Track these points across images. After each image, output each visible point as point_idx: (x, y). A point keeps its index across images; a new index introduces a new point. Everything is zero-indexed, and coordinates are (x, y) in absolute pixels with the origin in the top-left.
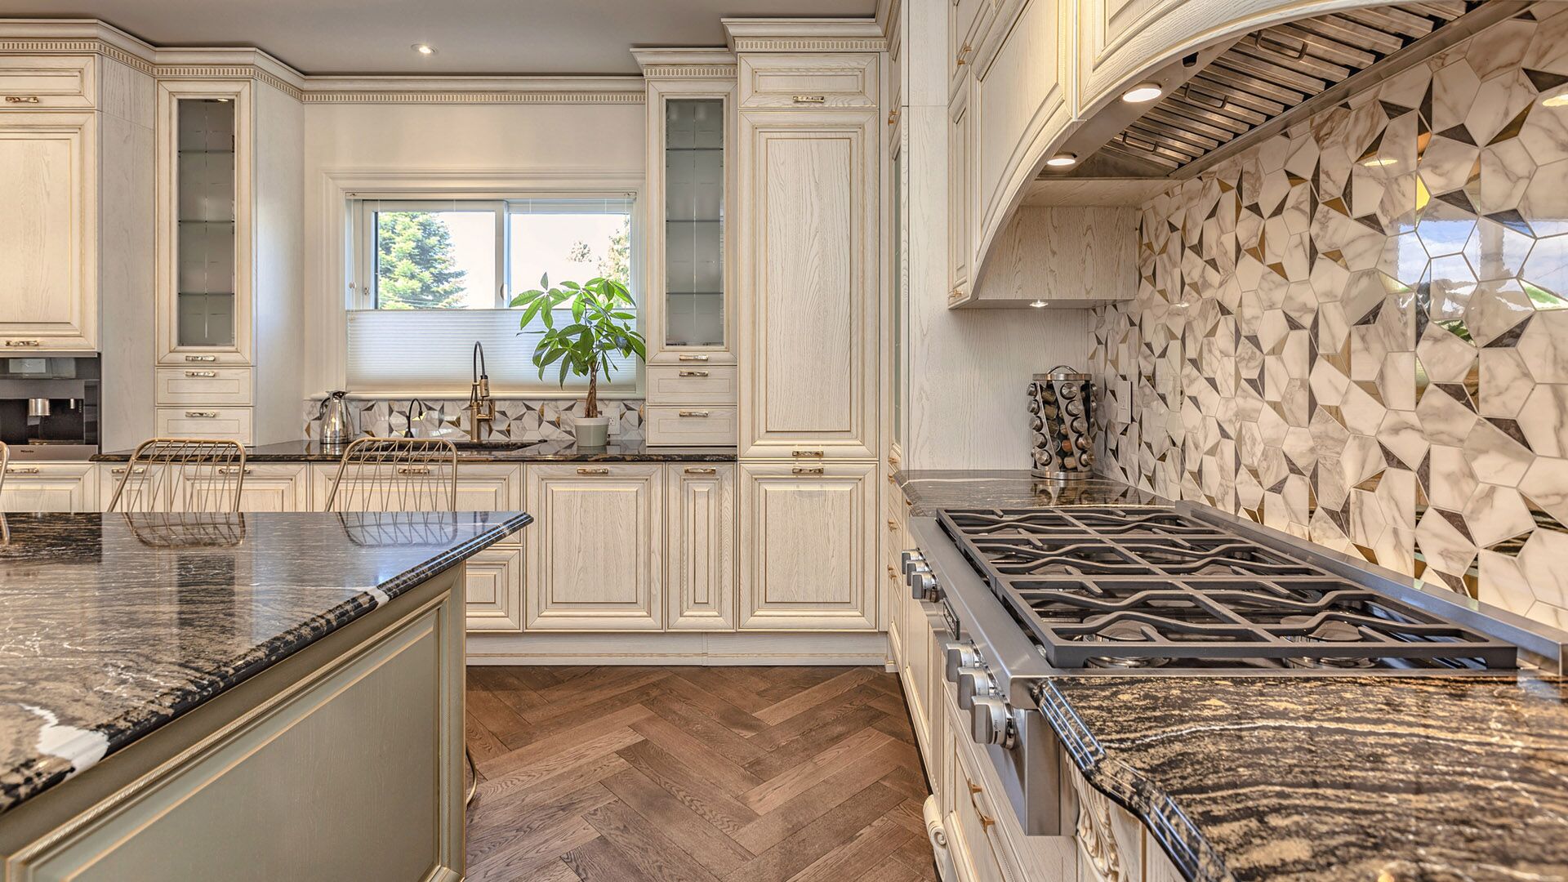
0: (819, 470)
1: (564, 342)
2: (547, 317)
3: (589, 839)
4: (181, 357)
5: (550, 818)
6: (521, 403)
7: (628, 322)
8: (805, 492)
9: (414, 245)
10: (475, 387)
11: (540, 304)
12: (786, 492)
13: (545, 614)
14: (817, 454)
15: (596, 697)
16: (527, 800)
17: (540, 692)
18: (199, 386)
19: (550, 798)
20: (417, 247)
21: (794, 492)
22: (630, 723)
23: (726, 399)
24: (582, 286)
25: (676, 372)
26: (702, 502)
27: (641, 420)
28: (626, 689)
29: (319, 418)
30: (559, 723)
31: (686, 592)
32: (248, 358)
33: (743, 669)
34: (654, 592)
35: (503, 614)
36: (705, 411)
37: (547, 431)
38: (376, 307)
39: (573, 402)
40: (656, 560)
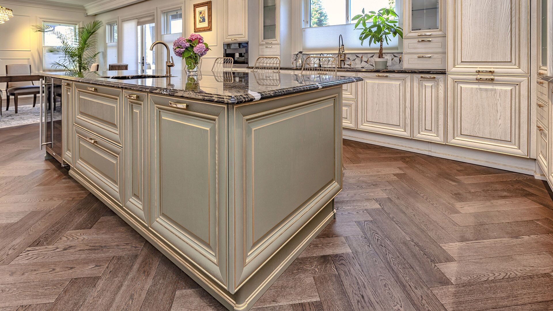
0: (492, 79)
1: (370, 31)
2: (364, 24)
3: (384, 197)
4: (264, 43)
5: (369, 186)
6: (354, 55)
7: (396, 24)
8: (483, 89)
9: (317, 20)
10: (339, 50)
11: (362, 19)
12: (472, 88)
13: (364, 124)
14: (490, 72)
15: (383, 156)
16: (360, 179)
17: (363, 150)
18: (268, 50)
19: (368, 181)
20: (318, 20)
21: (477, 88)
22: (398, 166)
23: (440, 50)
24: (377, 12)
25: (416, 40)
26: (429, 90)
27: (400, 61)
28: (395, 156)
29: (295, 60)
30: (370, 160)
31: (421, 125)
32: (279, 42)
33: (449, 160)
34: (407, 122)
35: (350, 122)
36: (429, 56)
37: (364, 64)
38: (310, 27)
39: (373, 54)
40: (408, 111)
